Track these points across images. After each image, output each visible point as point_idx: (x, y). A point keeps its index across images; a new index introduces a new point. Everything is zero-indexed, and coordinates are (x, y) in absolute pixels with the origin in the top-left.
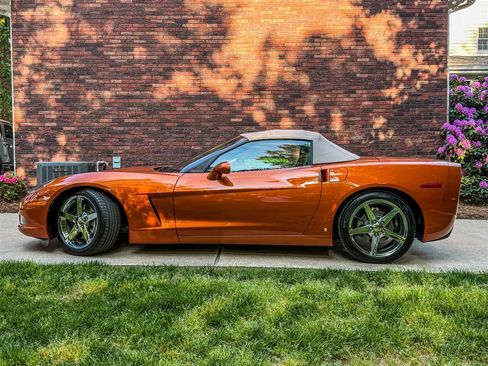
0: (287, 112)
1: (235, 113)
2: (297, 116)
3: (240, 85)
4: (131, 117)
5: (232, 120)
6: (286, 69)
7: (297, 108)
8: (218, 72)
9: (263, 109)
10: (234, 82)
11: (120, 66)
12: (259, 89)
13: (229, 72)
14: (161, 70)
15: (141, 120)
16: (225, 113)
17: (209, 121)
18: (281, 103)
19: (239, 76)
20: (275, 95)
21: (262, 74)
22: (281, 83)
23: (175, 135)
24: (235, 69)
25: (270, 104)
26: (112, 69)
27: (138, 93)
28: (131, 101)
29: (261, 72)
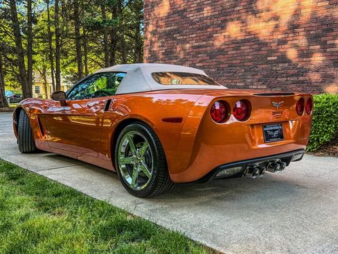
0: (318, 47)
1: (271, 52)
2: (328, 50)
3: (277, 26)
4: (200, 62)
5: (269, 58)
6: (319, 4)
7: (329, 42)
8: (260, 17)
9: (296, 46)
10: (272, 23)
11: (195, 24)
12: (293, 27)
13: (269, 15)
14: (220, 22)
15: (205, 64)
16: (263, 52)
17: (250, 61)
18: (313, 39)
19: (276, 18)
20: (307, 31)
21: (297, 14)
22: (314, 18)
23: (226, 74)
24: (273, 12)
25: (302, 41)
26: (191, 27)
27: (204, 43)
28: (200, 50)
29: (296, 11)
